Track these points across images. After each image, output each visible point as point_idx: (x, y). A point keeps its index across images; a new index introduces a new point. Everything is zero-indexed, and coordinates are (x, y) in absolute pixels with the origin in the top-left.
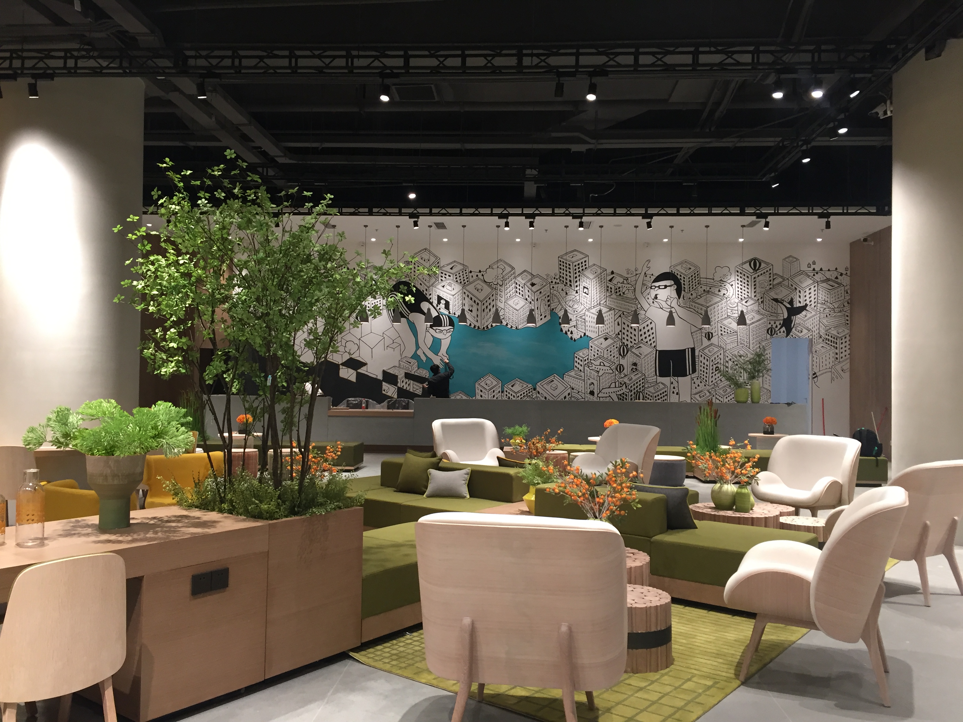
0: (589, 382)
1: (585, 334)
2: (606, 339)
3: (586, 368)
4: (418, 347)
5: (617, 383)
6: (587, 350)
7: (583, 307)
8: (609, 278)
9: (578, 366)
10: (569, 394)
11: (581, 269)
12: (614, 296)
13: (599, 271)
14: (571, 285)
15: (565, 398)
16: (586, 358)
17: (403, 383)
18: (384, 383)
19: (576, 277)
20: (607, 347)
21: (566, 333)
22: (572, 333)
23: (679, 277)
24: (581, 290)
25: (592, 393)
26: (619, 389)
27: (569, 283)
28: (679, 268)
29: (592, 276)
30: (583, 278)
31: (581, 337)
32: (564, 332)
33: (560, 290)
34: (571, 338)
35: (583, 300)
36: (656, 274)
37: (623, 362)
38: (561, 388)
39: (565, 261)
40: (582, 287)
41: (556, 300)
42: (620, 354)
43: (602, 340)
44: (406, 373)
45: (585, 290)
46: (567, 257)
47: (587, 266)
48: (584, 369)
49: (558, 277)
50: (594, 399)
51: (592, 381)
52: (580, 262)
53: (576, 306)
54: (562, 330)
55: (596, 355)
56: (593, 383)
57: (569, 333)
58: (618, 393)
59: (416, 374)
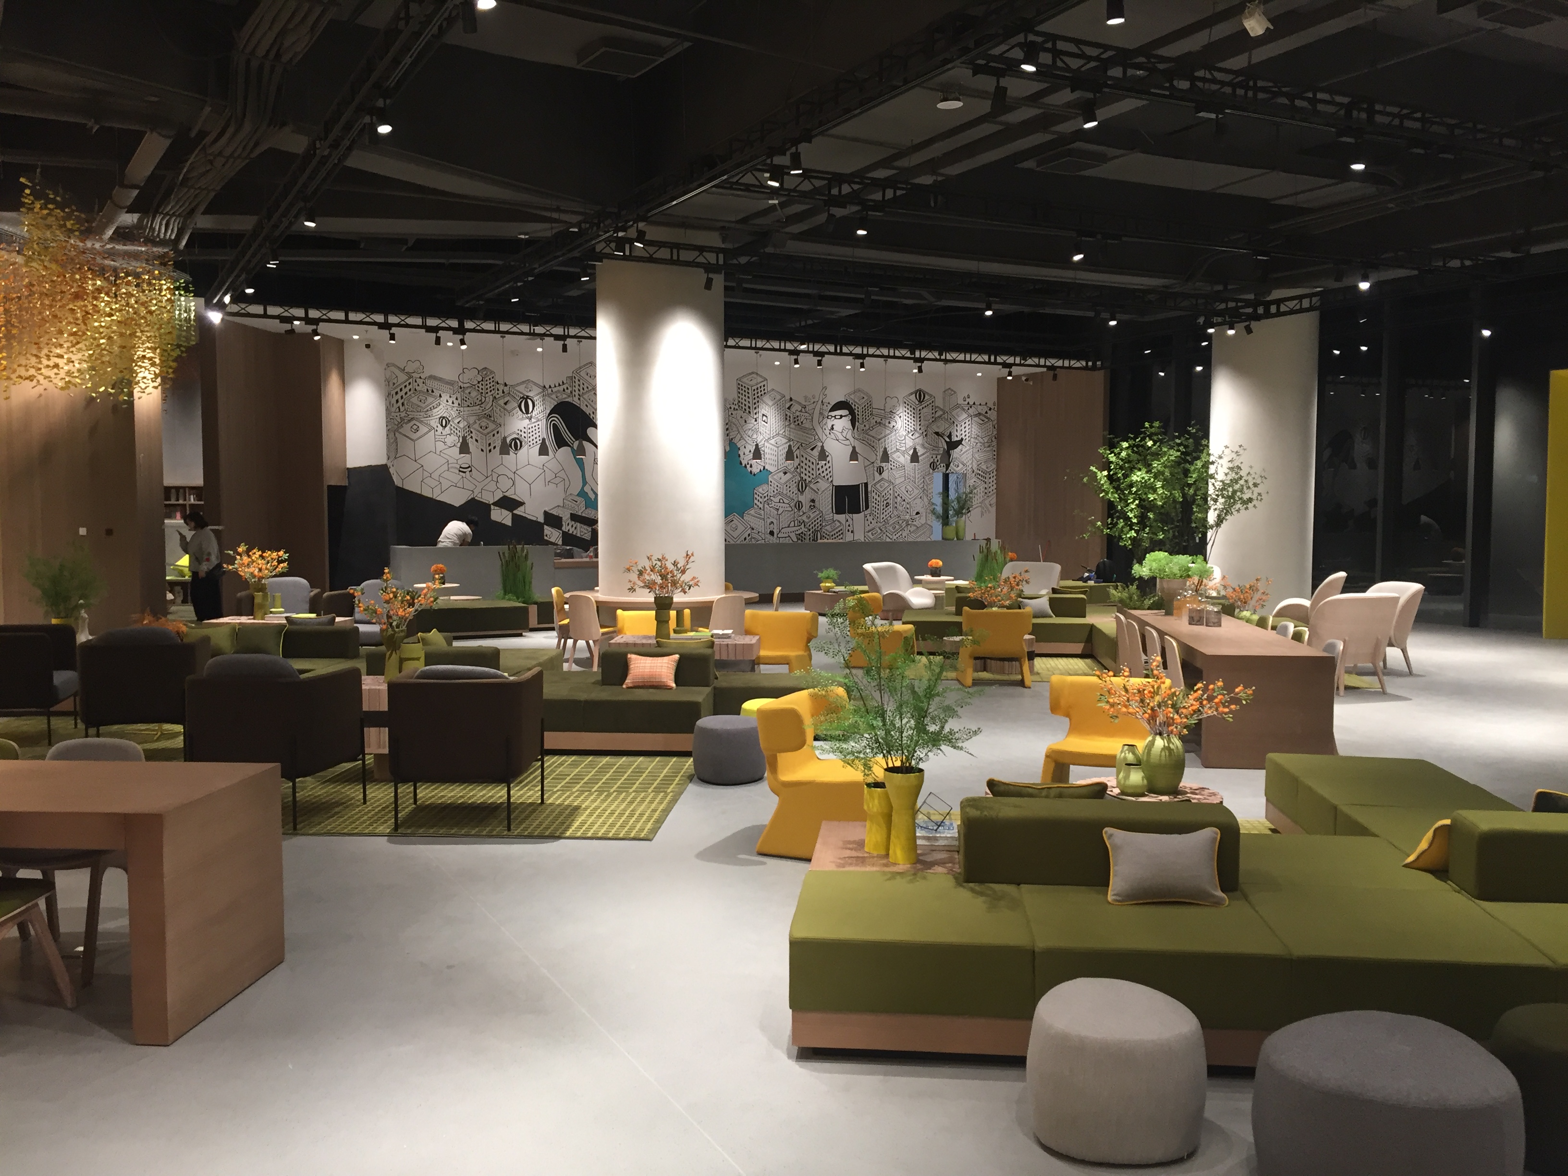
0: (769, 521)
1: (764, 467)
2: (785, 473)
3: (766, 506)
4: (585, 482)
5: (796, 522)
6: (766, 485)
7: (762, 437)
8: (788, 405)
9: (758, 503)
10: (749, 535)
11: (759, 394)
12: (792, 426)
13: (778, 397)
14: (750, 412)
15: (745, 539)
16: (766, 495)
17: (569, 527)
18: (545, 527)
19: (755, 404)
20: (787, 482)
21: (745, 466)
22: (751, 466)
23: (853, 406)
24: (760, 417)
25: (772, 533)
26: (798, 528)
27: (748, 410)
28: (852, 397)
29: (770, 403)
30: (762, 405)
31: (761, 471)
32: (744, 465)
33: (739, 418)
34: (751, 471)
35: (762, 429)
36: (833, 403)
37: (802, 498)
38: (741, 528)
39: (744, 385)
40: (761, 415)
41: (735, 429)
42: (799, 490)
43: (782, 474)
44: (571, 514)
45: (765, 418)
46: (745, 380)
47: (766, 391)
48: (764, 506)
49: (736, 402)
50: (773, 540)
51: (772, 520)
52: (759, 386)
53: (755, 436)
54: (741, 464)
55: (776, 492)
56: (772, 522)
57: (748, 466)
58: (797, 533)
59: (583, 515)
